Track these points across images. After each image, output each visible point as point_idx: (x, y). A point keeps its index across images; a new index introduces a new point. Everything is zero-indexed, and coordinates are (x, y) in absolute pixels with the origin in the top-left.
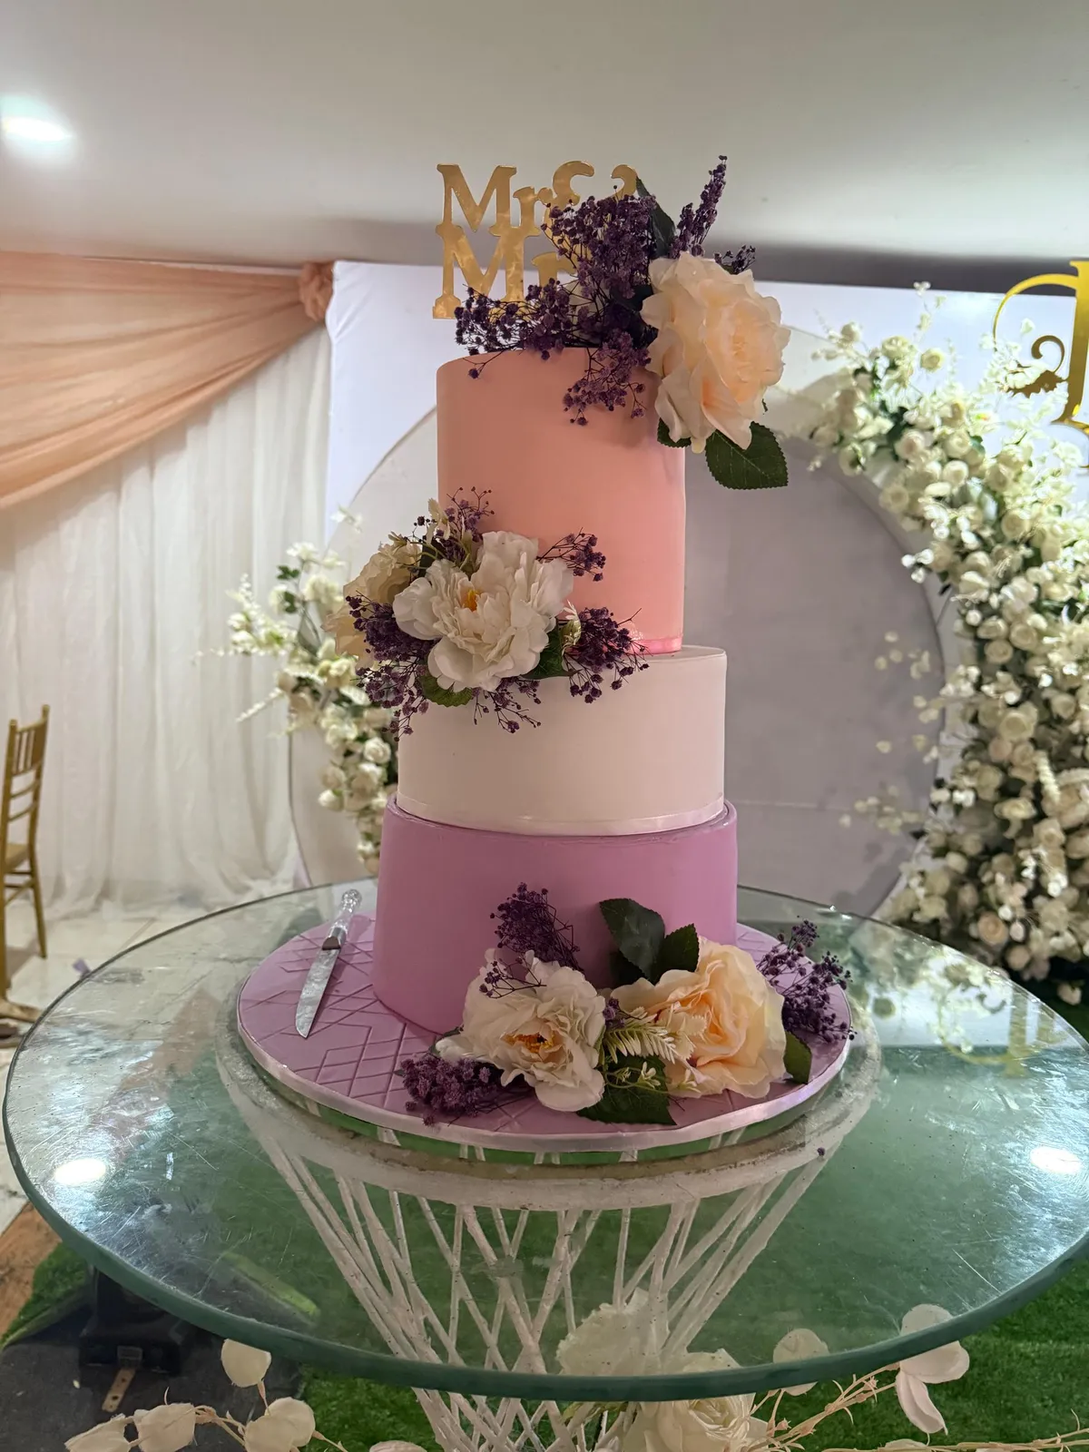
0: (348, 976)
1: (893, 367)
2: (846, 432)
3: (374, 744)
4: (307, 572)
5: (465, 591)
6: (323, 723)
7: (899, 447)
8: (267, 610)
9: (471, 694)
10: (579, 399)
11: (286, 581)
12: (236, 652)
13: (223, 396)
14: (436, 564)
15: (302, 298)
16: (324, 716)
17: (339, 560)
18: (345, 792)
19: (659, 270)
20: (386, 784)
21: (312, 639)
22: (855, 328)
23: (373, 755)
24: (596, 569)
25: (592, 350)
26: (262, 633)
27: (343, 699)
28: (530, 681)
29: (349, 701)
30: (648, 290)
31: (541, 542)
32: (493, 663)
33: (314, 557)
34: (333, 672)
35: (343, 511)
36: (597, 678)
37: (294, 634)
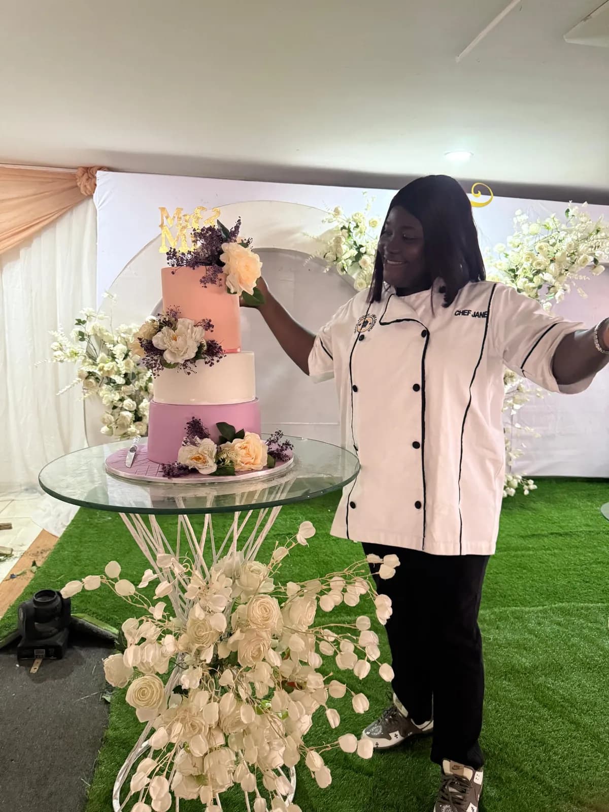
0: (139, 458)
1: (357, 226)
2: (339, 256)
3: (128, 402)
4: (90, 321)
5: (173, 335)
6: (101, 394)
7: (360, 262)
8: (71, 340)
9: (176, 364)
10: (204, 281)
11: (79, 326)
12: (57, 361)
13: (38, 233)
14: (164, 328)
15: (78, 184)
16: (101, 390)
17: (105, 315)
18: (114, 426)
19: (224, 246)
20: (134, 422)
21: (93, 353)
22: (340, 209)
23: (128, 407)
24: (211, 328)
25: (208, 267)
26: (68, 352)
27: (110, 381)
28: (193, 360)
29: (114, 383)
30: (221, 252)
31: (195, 321)
32: (182, 356)
33: (93, 314)
34: (106, 369)
35: (106, 292)
36: (213, 360)
37: (85, 351)
